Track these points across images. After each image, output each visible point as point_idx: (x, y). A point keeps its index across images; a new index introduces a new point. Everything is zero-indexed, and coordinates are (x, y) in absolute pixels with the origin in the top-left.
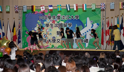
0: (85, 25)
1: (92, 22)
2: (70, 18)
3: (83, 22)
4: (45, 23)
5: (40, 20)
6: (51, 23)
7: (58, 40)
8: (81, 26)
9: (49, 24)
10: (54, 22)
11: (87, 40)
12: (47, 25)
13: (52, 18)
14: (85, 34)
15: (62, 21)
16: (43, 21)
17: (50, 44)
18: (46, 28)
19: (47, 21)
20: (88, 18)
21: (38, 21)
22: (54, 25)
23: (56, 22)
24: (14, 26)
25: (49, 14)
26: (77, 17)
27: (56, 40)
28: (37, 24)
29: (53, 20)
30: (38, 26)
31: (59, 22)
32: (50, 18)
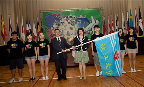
0: (91, 21)
1: (95, 19)
2: (79, 17)
3: (89, 19)
4: (61, 21)
5: (56, 20)
6: (65, 21)
7: (72, 34)
8: (88, 22)
9: (64, 22)
10: (67, 20)
11: (93, 32)
12: (63, 23)
13: (66, 18)
14: (91, 28)
15: (73, 19)
16: (59, 20)
17: (66, 37)
18: (61, 25)
19: (62, 20)
20: (92, 17)
21: (55, 20)
22: (67, 23)
23: (69, 21)
24: (38, 24)
25: (64, 15)
26: (84, 16)
27: (70, 34)
28: (55, 23)
29: (67, 19)
30: (55, 24)
31: (71, 20)
32: (64, 17)
